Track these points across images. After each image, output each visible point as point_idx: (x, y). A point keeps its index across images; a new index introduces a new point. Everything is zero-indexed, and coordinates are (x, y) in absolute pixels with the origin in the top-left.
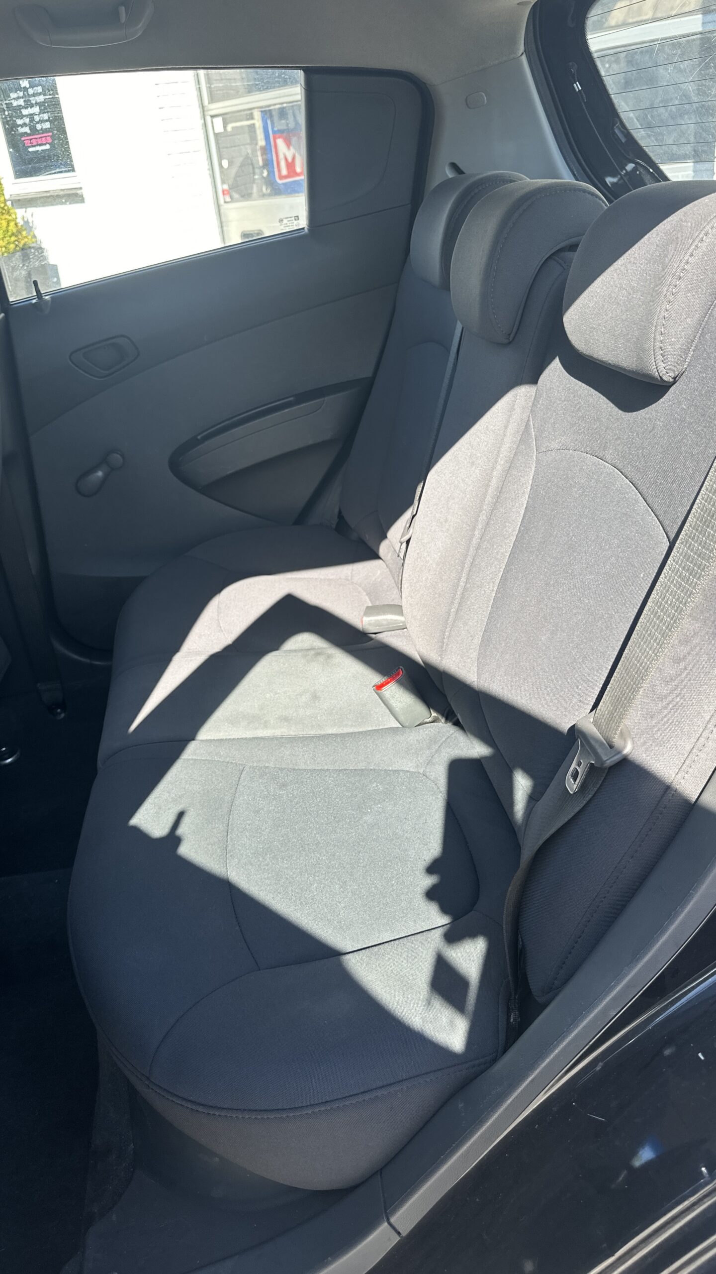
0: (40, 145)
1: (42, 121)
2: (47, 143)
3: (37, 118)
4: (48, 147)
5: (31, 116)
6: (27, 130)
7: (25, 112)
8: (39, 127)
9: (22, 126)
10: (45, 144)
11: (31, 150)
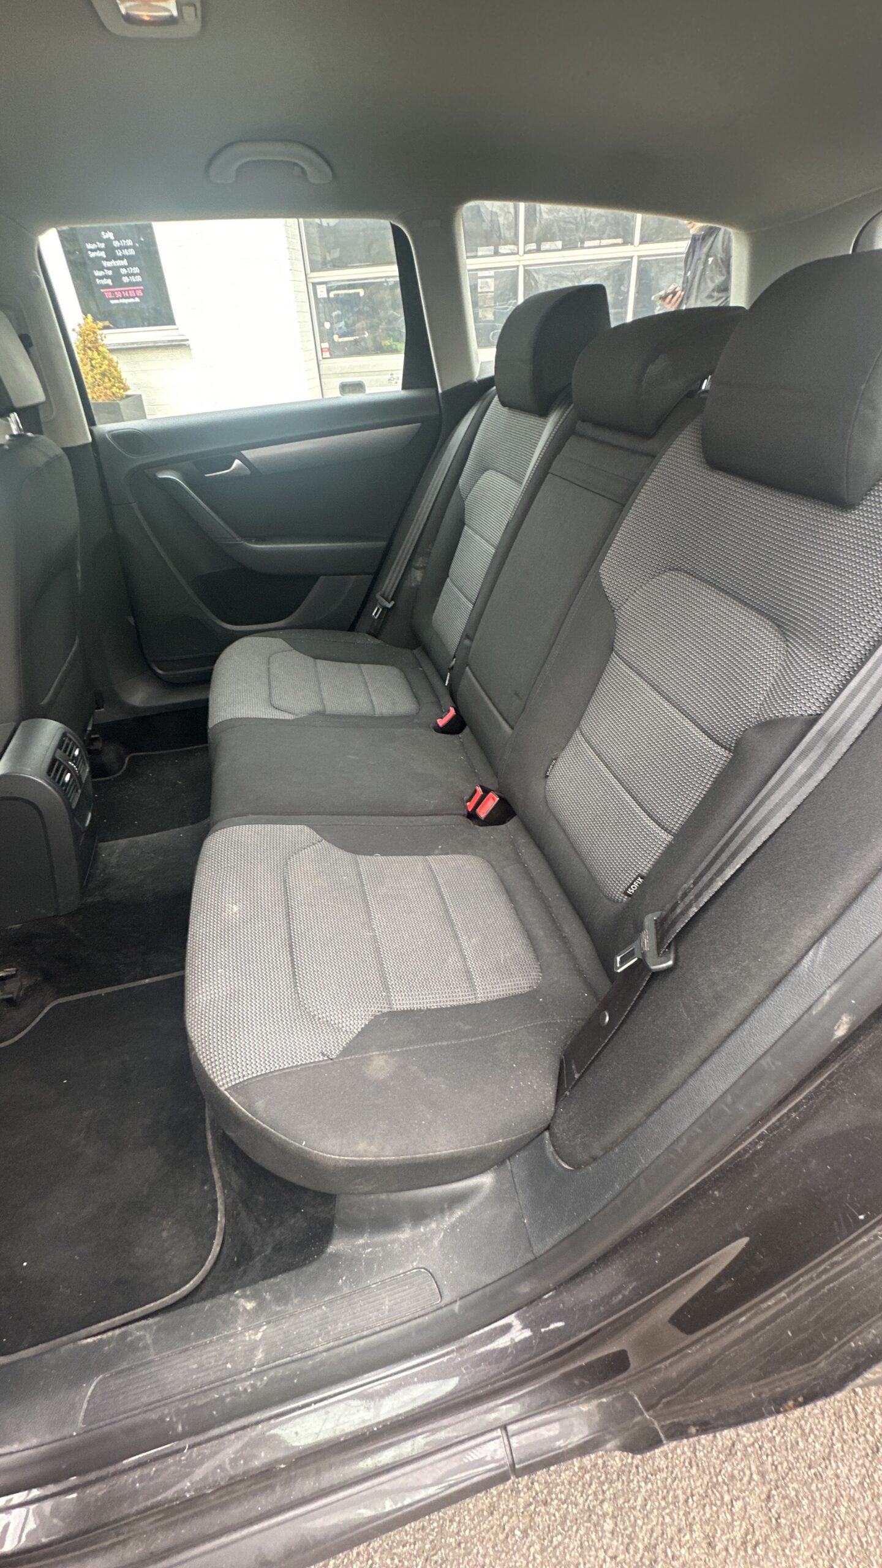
0: (126, 298)
1: (128, 275)
2: (137, 296)
3: (123, 271)
4: (137, 300)
5: (116, 269)
6: (109, 282)
7: (105, 264)
8: (125, 279)
9: (101, 278)
10: (134, 298)
11: (112, 302)
